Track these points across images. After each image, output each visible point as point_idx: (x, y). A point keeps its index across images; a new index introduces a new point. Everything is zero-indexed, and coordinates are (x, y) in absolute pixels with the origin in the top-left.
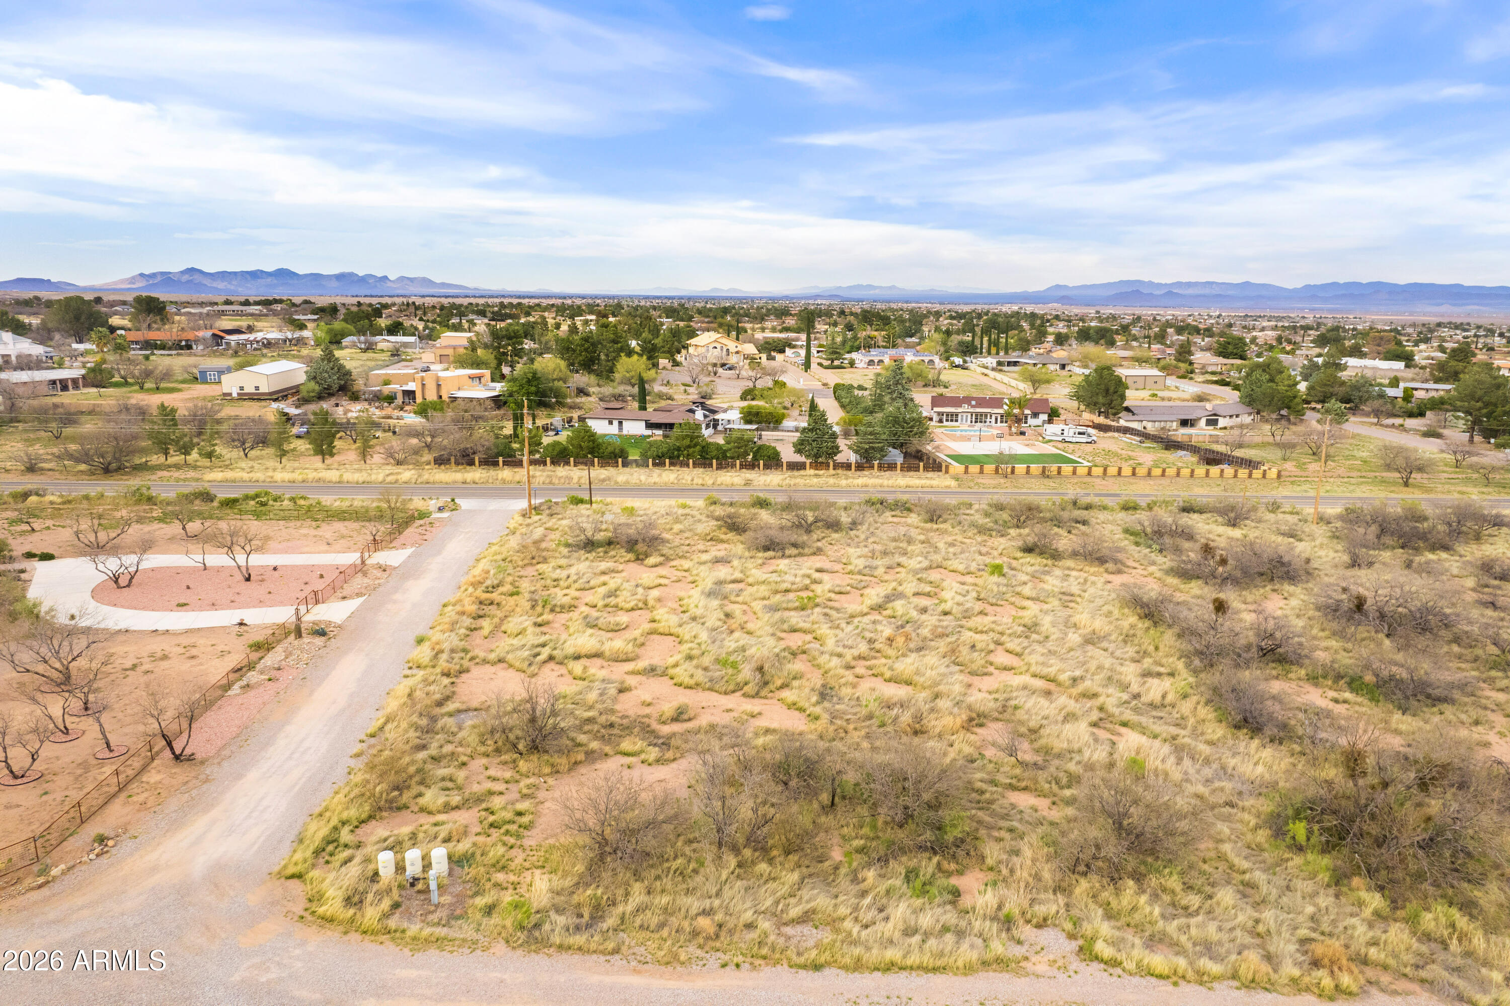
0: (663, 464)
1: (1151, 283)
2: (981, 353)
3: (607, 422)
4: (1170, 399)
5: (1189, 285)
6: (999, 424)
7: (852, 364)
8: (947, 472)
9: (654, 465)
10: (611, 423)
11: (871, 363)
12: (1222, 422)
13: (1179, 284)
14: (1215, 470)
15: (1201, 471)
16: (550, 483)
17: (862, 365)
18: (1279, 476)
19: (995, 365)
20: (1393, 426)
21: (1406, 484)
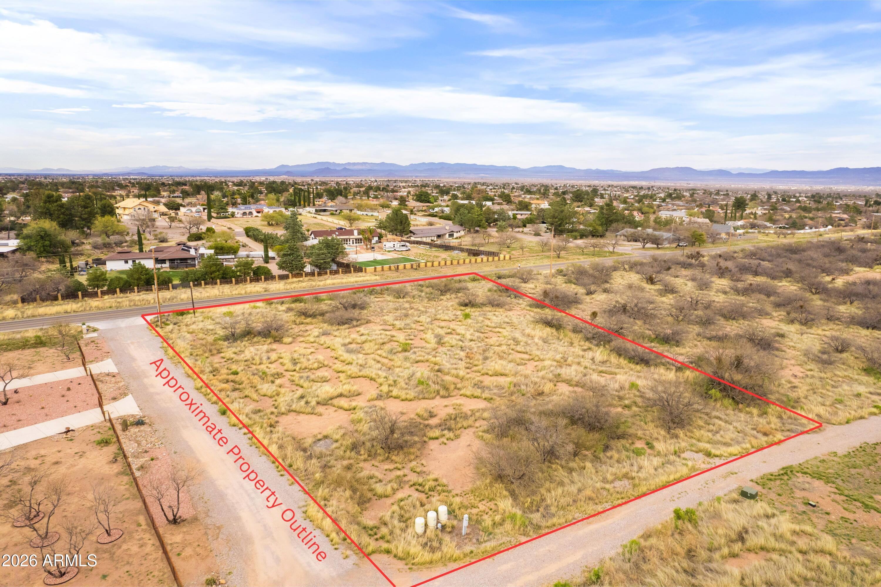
0: (200, 285)
1: (334, 164)
2: (300, 205)
3: (123, 262)
4: (417, 225)
5: (354, 164)
6: (355, 244)
7: (233, 215)
8: (366, 272)
9: (195, 285)
10: (126, 262)
11: (244, 214)
12: (456, 235)
13: (349, 164)
14: (479, 259)
15: (473, 259)
16: (135, 305)
17: (239, 215)
18: (510, 258)
19: (314, 211)
20: (519, 232)
21: (559, 257)
